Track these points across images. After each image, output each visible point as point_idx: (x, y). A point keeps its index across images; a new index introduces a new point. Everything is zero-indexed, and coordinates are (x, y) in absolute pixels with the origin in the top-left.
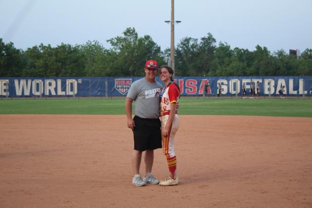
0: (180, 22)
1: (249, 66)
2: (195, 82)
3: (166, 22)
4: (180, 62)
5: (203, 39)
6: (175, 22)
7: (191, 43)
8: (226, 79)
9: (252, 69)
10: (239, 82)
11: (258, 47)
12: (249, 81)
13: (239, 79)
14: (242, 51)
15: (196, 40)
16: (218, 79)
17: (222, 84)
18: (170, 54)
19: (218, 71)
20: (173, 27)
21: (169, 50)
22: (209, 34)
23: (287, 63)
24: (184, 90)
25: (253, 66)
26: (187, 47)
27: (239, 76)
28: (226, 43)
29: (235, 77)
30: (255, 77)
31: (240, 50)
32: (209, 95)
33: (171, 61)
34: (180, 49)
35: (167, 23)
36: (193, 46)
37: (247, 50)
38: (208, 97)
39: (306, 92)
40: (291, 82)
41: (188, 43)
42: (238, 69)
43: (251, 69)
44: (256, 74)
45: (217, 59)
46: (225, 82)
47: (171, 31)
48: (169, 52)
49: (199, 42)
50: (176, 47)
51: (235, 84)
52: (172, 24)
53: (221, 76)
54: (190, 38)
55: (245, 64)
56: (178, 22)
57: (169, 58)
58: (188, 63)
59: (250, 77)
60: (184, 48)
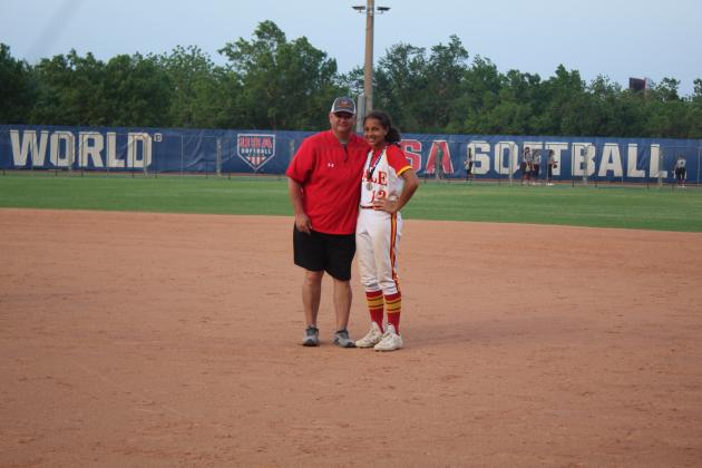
0: (386, 9)
1: (538, 111)
2: (417, 147)
3: (355, 8)
4: (384, 100)
5: (438, 48)
6: (375, 7)
7: (411, 57)
8: (488, 141)
9: (546, 118)
10: (516, 148)
11: (561, 70)
12: (538, 146)
13: (516, 142)
14: (527, 79)
15: (422, 50)
16: (468, 142)
17: (479, 151)
18: (361, 82)
19: (468, 123)
20: (371, 19)
21: (359, 72)
22: (454, 38)
23: (624, 109)
25: (548, 114)
26: (400, 66)
27: (516, 134)
28: (488, 60)
29: (507, 137)
30: (552, 137)
31: (523, 76)
32: (448, 177)
33: (366, 98)
34: (386, 70)
35: (358, 11)
36: (414, 66)
37: (537, 78)
38: (446, 181)
39: (665, 174)
40: (633, 151)
41: (404, 56)
42: (511, 119)
43: (543, 119)
44: (554, 131)
45: (466, 94)
46: (486, 147)
47: (367, 30)
48: (361, 77)
49: (428, 55)
50: (376, 65)
51: (507, 153)
52: (368, 14)
53: (477, 133)
54: (409, 47)
55: (529, 108)
56: (381, 9)
57: (361, 90)
58: (402, 103)
59: (541, 137)
60: (394, 69)
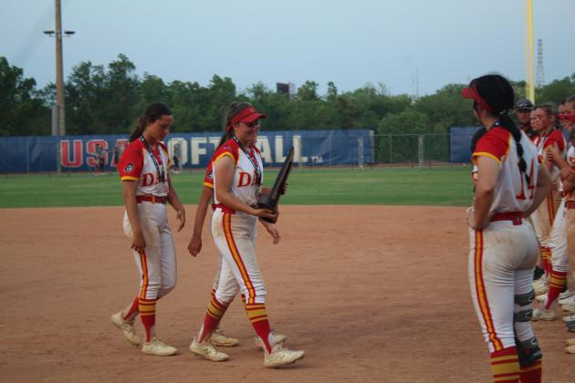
0: (72, 33)
1: (203, 113)
3: (46, 33)
4: (75, 108)
5: (112, 65)
6: (64, 34)
7: (92, 74)
9: (210, 117)
10: (185, 143)
11: (217, 79)
12: (204, 141)
13: (185, 139)
14: (187, 86)
15: (100, 68)
18: (55, 94)
20: (59, 42)
21: (53, 87)
22: (121, 56)
23: (272, 108)
24: (85, 160)
25: (211, 114)
26: (85, 79)
27: (186, 132)
29: (178, 134)
30: (214, 134)
31: (184, 85)
33: (59, 107)
34: (75, 84)
35: (48, 35)
36: (96, 79)
37: (196, 85)
39: (305, 159)
40: (279, 141)
41: (87, 72)
42: (183, 119)
43: (207, 118)
44: (216, 128)
47: (57, 50)
48: (54, 91)
49: (107, 70)
50: (66, 80)
52: (57, 37)
54: (90, 64)
55: (197, 110)
56: (68, 33)
57: (55, 101)
58: (89, 110)
59: (205, 133)
60: (81, 83)
